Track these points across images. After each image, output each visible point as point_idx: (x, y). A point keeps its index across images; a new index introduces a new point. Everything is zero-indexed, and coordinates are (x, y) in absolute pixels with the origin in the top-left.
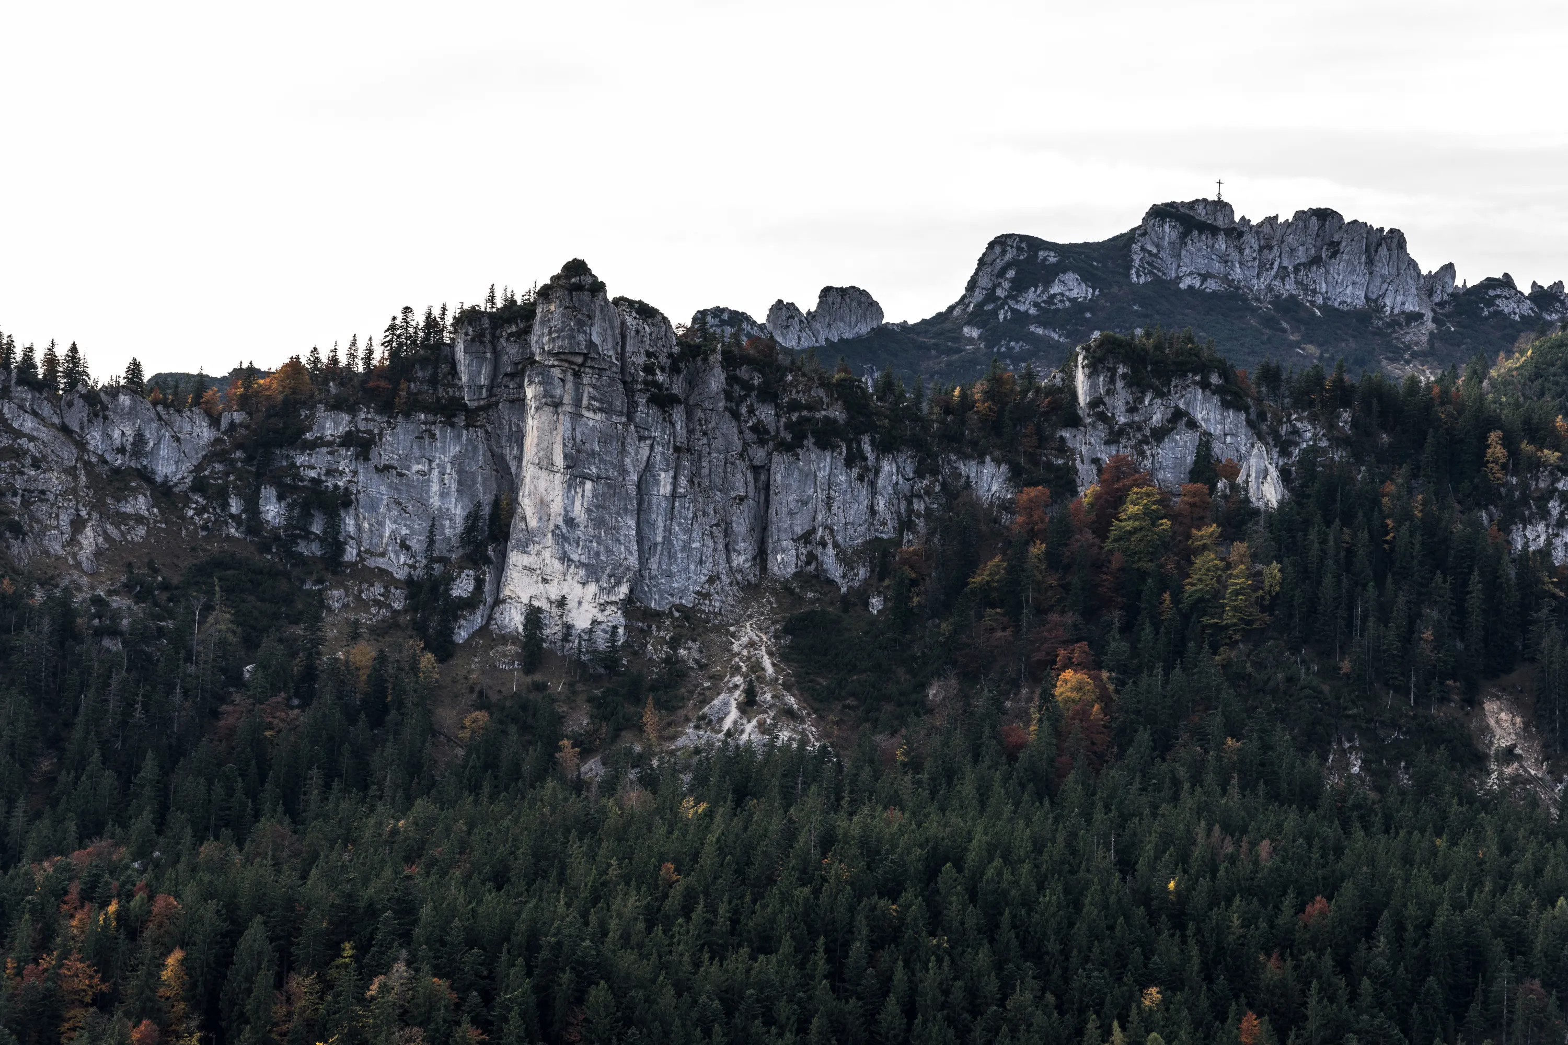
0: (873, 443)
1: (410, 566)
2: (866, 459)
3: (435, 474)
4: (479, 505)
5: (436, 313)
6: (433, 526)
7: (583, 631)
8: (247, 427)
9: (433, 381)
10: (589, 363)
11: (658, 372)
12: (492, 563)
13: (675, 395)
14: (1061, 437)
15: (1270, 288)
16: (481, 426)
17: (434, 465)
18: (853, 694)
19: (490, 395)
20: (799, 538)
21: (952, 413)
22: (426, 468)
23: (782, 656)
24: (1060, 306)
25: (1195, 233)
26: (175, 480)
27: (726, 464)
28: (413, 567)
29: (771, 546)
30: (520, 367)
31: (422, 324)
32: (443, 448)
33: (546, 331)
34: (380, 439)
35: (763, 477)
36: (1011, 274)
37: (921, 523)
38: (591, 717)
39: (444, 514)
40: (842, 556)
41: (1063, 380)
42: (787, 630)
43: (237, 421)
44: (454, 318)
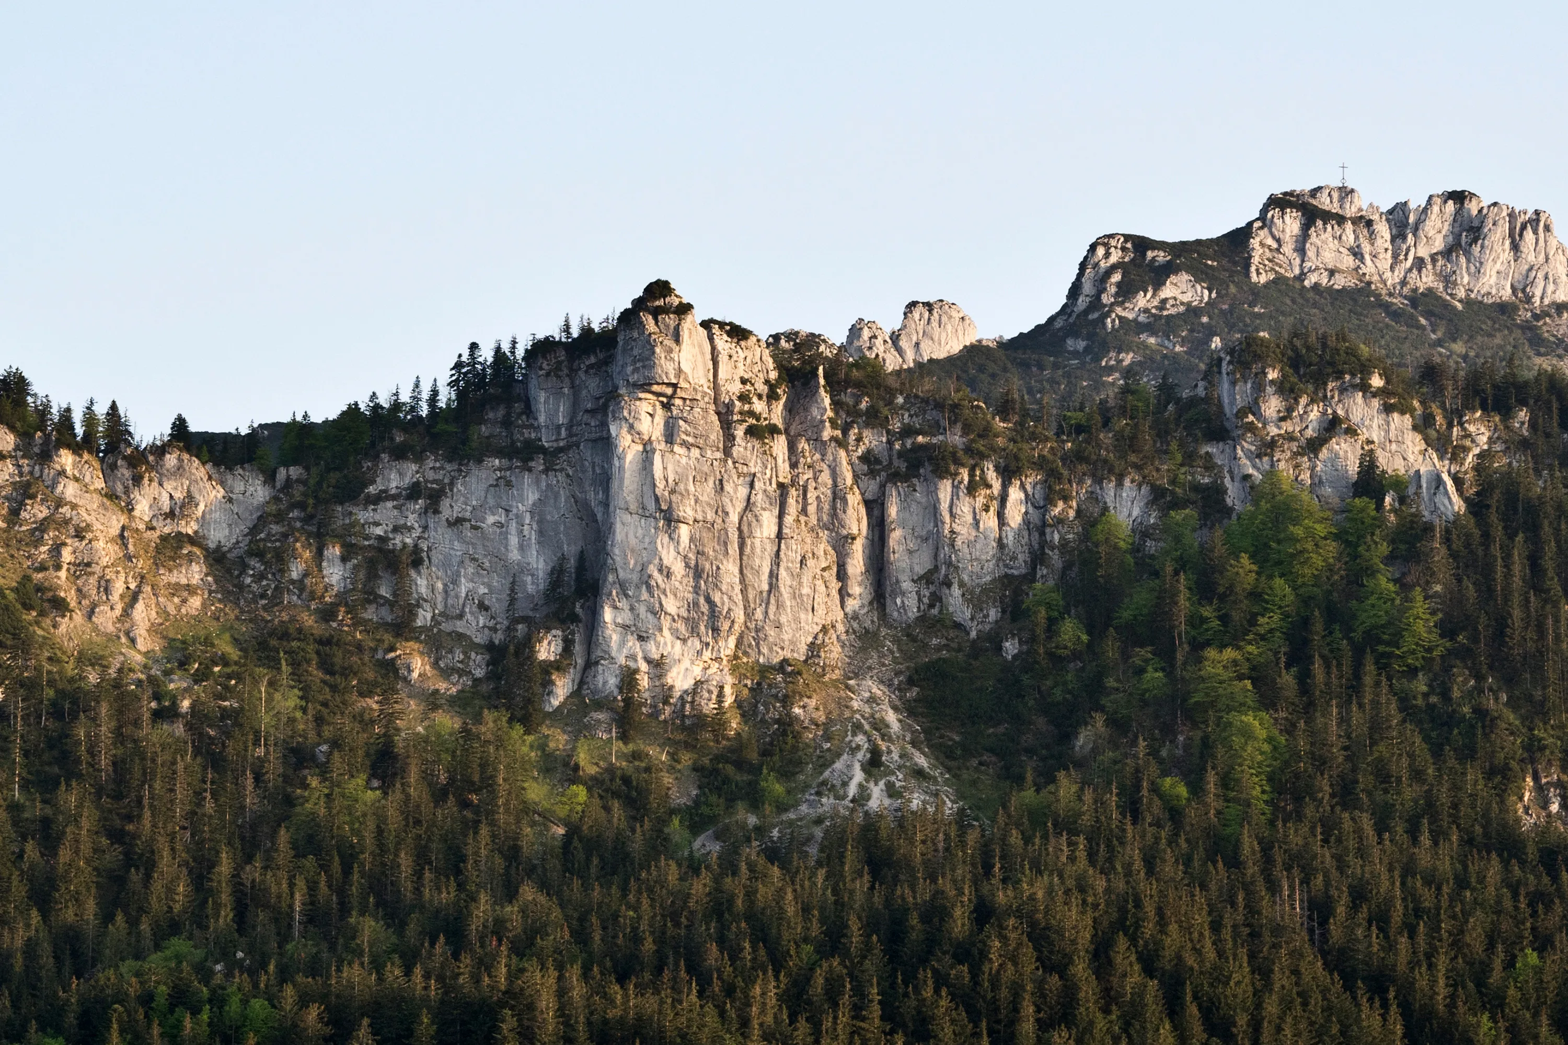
0: (997, 468)
1: (490, 629)
2: (989, 486)
3: (513, 526)
4: (563, 558)
5: (506, 347)
6: (513, 583)
7: (686, 692)
8: (304, 483)
9: (507, 423)
10: (680, 393)
11: (755, 399)
12: (580, 621)
13: (775, 425)
14: (1207, 453)
15: (1404, 283)
16: (562, 470)
17: (511, 516)
18: (991, 750)
19: (570, 435)
20: (921, 578)
21: (1083, 431)
22: (503, 520)
23: (909, 710)
24: (1173, 311)
25: (1319, 223)
26: (229, 545)
27: (834, 499)
28: (494, 629)
29: (889, 589)
30: (602, 401)
31: (490, 360)
32: (521, 495)
33: (629, 360)
34: (451, 490)
35: (876, 512)
36: (1116, 277)
37: (1055, 557)
38: (700, 787)
39: (524, 568)
40: (969, 596)
41: (1206, 389)
42: (911, 682)
43: (294, 477)
44: (527, 350)
